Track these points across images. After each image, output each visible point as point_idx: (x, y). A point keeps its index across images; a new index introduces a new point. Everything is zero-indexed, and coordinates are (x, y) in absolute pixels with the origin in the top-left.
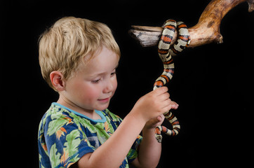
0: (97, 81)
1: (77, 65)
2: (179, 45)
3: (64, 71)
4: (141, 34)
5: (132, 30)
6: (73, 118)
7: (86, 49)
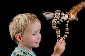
0: (34, 34)
1: (26, 29)
2: (61, 19)
3: (21, 33)
4: (46, 15)
5: (43, 13)
6: (27, 55)
7: (28, 22)
